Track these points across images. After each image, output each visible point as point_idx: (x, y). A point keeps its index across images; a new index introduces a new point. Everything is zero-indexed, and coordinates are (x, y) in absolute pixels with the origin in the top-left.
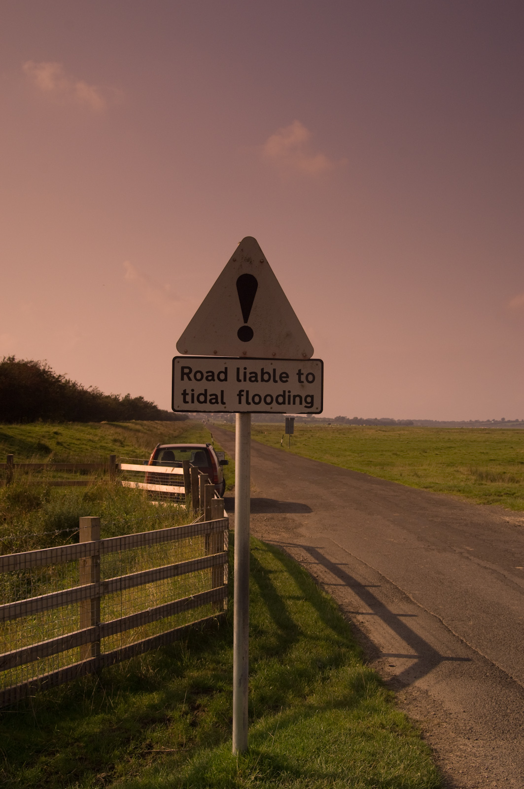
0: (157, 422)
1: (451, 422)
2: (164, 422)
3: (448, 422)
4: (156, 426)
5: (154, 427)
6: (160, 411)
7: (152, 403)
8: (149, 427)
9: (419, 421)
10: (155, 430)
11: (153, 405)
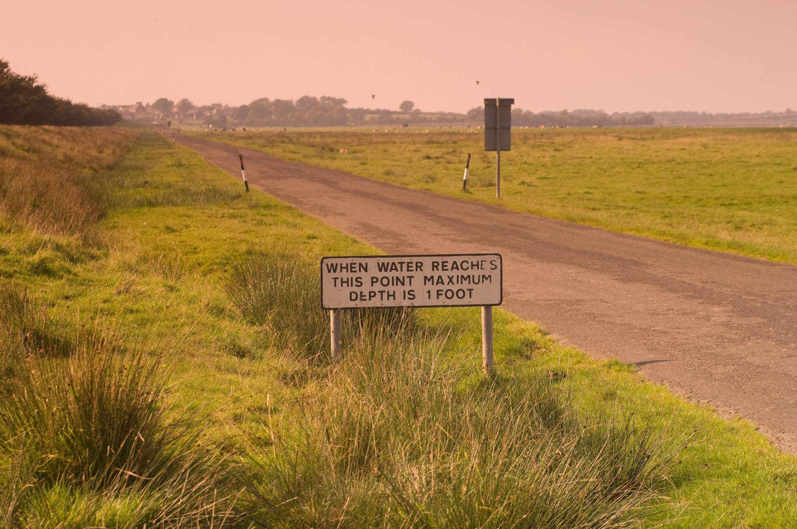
0: (47, 127)
1: (740, 115)
2: (66, 129)
3: (733, 115)
4: (47, 138)
5: (44, 142)
6: (51, 100)
7: (32, 80)
8: (28, 140)
9: (664, 114)
10: (48, 149)
11: (35, 85)
